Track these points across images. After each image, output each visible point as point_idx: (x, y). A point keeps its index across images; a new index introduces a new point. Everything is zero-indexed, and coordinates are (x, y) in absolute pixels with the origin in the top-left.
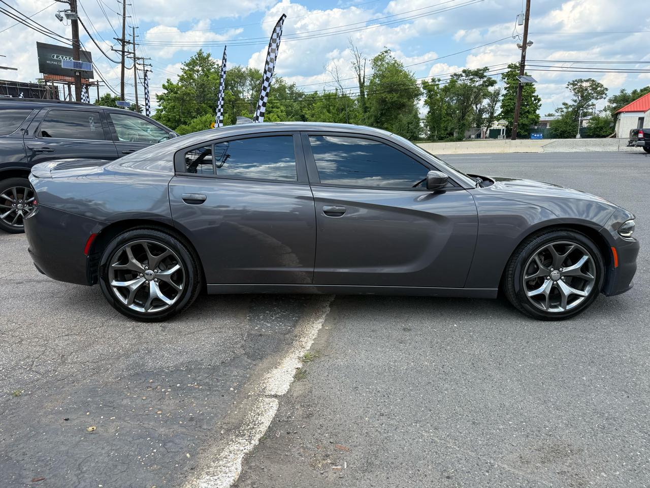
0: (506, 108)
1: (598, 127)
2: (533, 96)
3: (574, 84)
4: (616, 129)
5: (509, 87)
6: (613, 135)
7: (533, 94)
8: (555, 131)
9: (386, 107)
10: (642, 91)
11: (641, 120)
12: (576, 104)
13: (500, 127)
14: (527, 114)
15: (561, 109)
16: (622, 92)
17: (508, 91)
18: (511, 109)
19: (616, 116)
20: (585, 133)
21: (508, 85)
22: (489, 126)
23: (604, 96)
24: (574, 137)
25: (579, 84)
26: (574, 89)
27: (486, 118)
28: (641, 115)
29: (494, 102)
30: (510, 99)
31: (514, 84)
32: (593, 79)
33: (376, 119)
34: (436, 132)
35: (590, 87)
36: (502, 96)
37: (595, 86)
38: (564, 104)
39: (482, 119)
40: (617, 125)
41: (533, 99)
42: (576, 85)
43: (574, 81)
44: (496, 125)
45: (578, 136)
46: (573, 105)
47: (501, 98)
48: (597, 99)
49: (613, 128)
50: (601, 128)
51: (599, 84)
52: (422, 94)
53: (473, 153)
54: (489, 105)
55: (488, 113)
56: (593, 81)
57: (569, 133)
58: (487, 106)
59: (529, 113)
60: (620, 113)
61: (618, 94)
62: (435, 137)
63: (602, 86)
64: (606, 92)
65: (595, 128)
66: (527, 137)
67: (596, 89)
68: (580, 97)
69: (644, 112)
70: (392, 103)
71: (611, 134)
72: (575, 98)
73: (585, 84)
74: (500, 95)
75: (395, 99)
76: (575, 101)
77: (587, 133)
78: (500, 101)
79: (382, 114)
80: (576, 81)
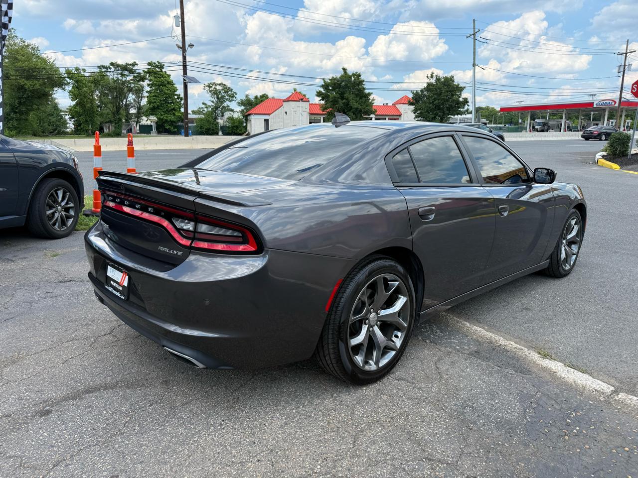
0: (152, 104)
1: (234, 126)
2: (176, 95)
3: (210, 87)
4: (248, 128)
5: (151, 84)
6: (247, 133)
7: (176, 93)
8: (200, 128)
9: (25, 96)
10: (261, 96)
11: (267, 121)
12: (213, 104)
13: (149, 123)
14: (174, 111)
15: (202, 108)
16: (247, 97)
17: (151, 88)
18: (158, 106)
19: (246, 117)
20: (225, 130)
21: (151, 82)
22: (138, 122)
23: (234, 99)
24: (217, 134)
25: (213, 87)
26: (210, 91)
27: (134, 114)
28: (266, 117)
29: (139, 97)
30: (155, 96)
31: (156, 81)
32: (224, 83)
33: (12, 109)
34: (90, 126)
35: (223, 90)
36: (147, 92)
37: (227, 90)
38: (204, 104)
39: (129, 114)
40: (248, 125)
41: (176, 97)
42: (211, 87)
43: (209, 84)
44: (145, 121)
45: (220, 133)
46: (212, 106)
47: (146, 94)
48: (230, 101)
49: (246, 127)
50: (237, 127)
51: (229, 88)
52: (68, 84)
53: (163, 148)
54: (134, 100)
55: (135, 109)
56: (225, 85)
57: (213, 130)
58: (132, 101)
59: (175, 110)
60: (250, 115)
61: (244, 98)
62: (90, 131)
63: (232, 90)
64: (236, 96)
65: (232, 127)
66: (176, 133)
67: (228, 92)
68: (216, 99)
69: (269, 114)
70: (33, 91)
71: (245, 132)
72: (213, 100)
73: (219, 88)
74: (144, 92)
75: (37, 87)
76: (213, 102)
77: (227, 131)
78: (144, 97)
79: (20, 103)
80: (211, 84)
